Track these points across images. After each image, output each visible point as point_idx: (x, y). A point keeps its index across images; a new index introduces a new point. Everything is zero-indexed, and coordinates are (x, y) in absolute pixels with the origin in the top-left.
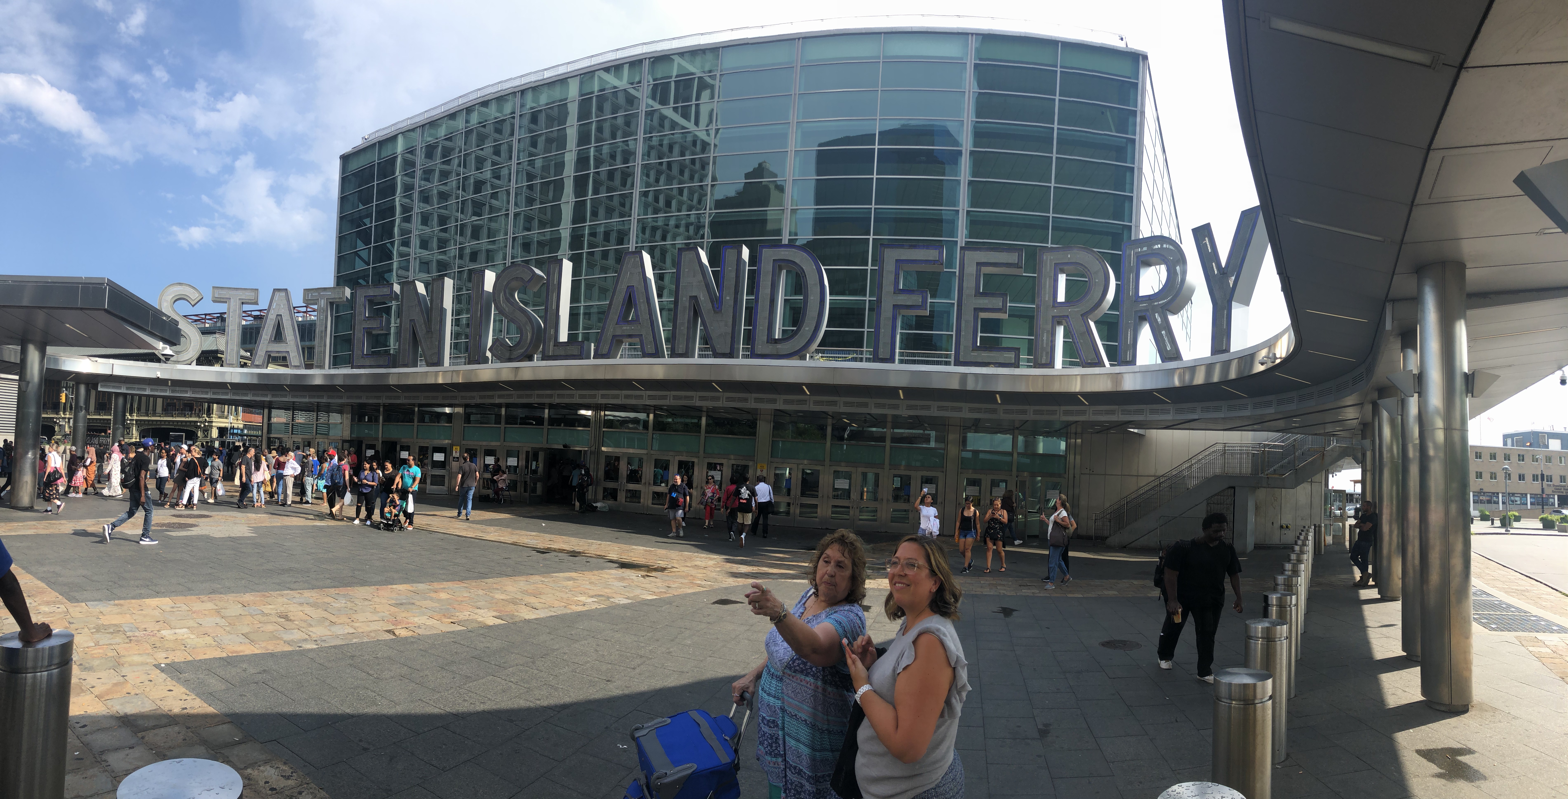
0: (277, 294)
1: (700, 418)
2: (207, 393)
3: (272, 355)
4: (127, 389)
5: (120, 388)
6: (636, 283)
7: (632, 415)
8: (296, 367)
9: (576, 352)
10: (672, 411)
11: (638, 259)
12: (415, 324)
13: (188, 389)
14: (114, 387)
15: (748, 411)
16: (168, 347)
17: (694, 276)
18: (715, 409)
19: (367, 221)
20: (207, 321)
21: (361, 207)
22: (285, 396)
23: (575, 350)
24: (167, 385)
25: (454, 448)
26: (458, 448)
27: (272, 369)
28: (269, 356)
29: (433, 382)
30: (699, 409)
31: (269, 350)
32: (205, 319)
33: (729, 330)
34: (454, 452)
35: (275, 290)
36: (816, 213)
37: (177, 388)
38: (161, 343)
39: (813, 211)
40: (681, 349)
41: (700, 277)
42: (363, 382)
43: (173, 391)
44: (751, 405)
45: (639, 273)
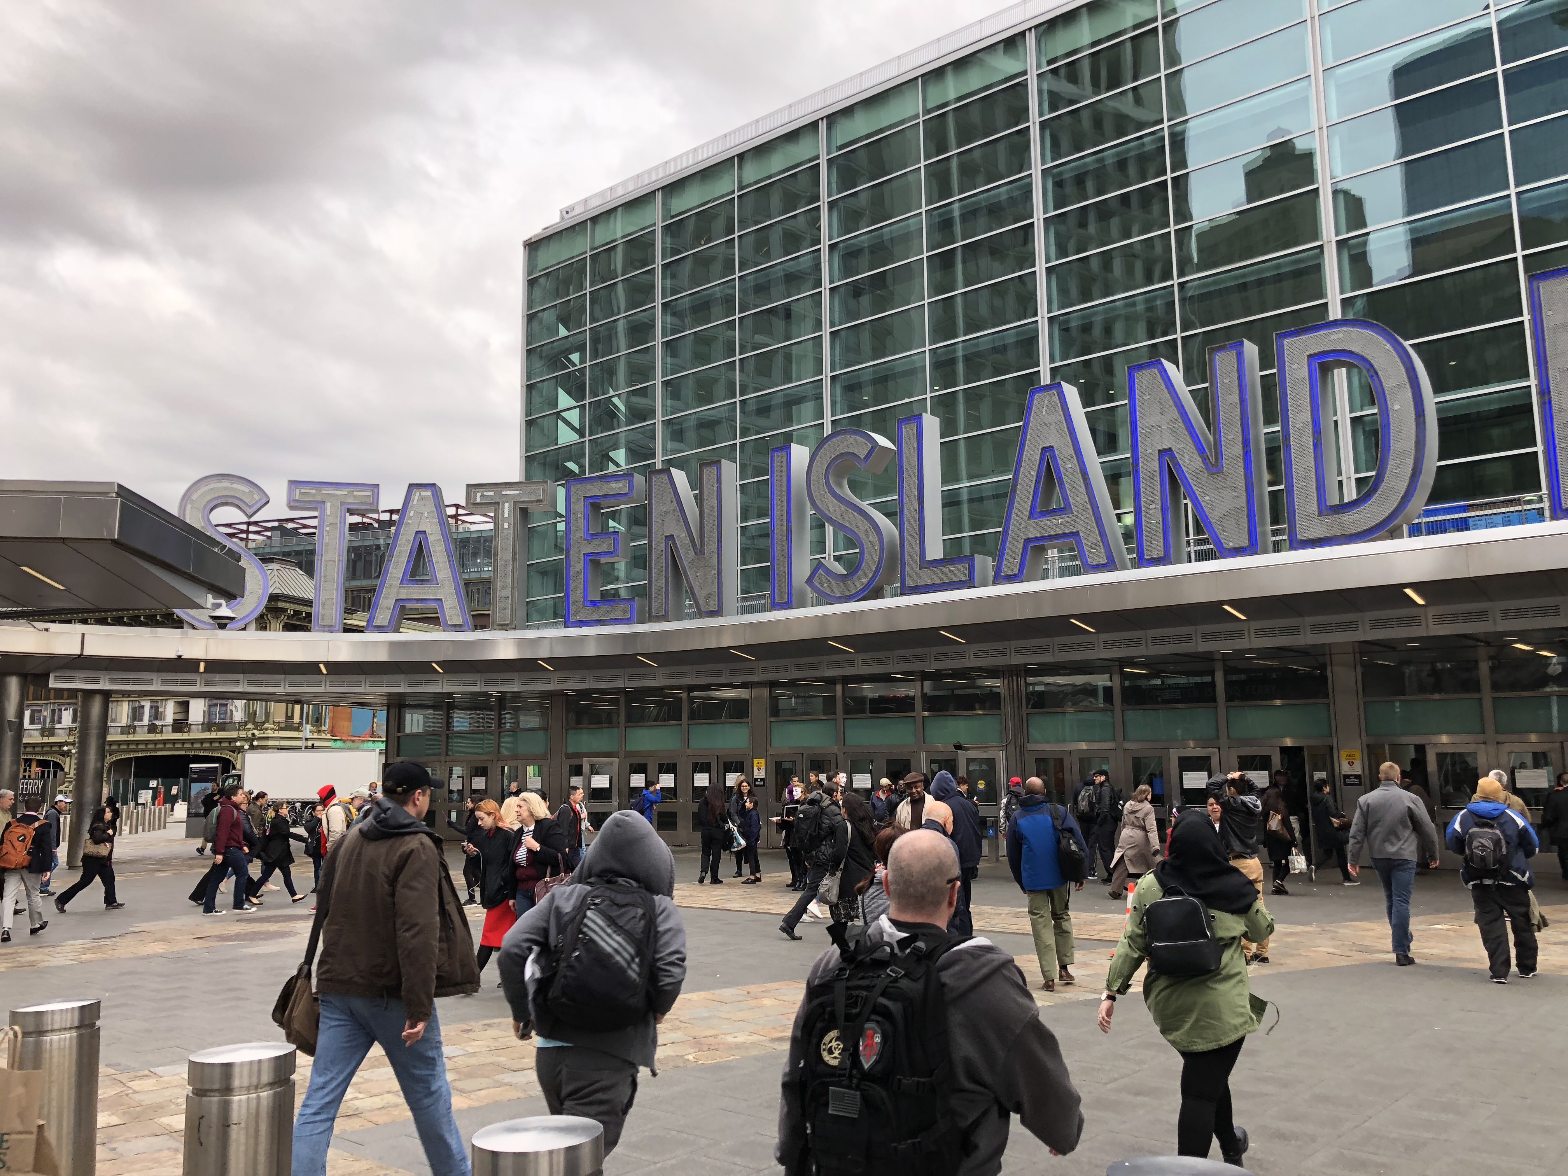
0: (416, 495)
1: (1212, 673)
2: (278, 683)
3: (409, 606)
4: (112, 681)
5: (96, 680)
6: (1057, 440)
7: (1079, 680)
8: (457, 628)
9: (963, 576)
10: (1156, 666)
11: (1056, 398)
12: (674, 543)
13: (240, 677)
14: (84, 680)
15: (1303, 652)
16: (223, 602)
17: (1162, 413)
18: (1240, 654)
19: (575, 357)
20: (251, 536)
21: (563, 332)
22: (436, 683)
23: (959, 571)
24: (197, 670)
25: (755, 761)
26: (763, 760)
27: (410, 634)
28: (403, 608)
29: (714, 645)
30: (1209, 657)
31: (403, 596)
32: (247, 532)
33: (1243, 502)
34: (755, 769)
35: (411, 485)
36: (1412, 231)
37: (218, 677)
38: (210, 596)
39: (1401, 229)
40: (1154, 547)
41: (1174, 413)
42: (591, 650)
43: (208, 683)
44: (1307, 639)
45: (1060, 422)
